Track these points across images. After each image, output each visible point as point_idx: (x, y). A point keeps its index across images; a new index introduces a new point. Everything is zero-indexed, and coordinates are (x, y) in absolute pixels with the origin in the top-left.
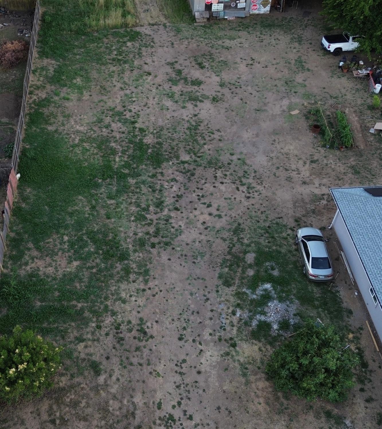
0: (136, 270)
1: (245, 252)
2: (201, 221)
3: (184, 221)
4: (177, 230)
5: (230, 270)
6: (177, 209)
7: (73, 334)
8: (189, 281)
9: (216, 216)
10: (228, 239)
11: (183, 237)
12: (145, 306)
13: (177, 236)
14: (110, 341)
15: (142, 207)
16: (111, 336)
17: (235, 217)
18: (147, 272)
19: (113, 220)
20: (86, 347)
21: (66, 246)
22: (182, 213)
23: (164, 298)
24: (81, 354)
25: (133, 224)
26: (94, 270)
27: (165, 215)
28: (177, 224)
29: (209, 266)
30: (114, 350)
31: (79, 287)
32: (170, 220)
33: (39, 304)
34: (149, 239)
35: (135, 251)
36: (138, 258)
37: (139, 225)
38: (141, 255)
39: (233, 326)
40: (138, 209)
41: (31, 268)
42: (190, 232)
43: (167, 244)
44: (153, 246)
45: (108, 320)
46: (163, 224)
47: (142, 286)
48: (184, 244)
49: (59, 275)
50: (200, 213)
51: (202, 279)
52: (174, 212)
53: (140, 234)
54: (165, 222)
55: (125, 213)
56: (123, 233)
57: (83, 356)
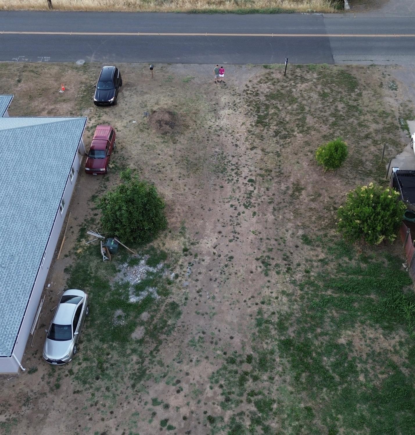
0: (271, 327)
1: (141, 342)
2: (182, 393)
3: (205, 396)
4: (217, 382)
5: (166, 322)
6: (211, 420)
7: (331, 267)
8: (214, 311)
9: (159, 404)
10: (156, 363)
11: (211, 369)
12: (263, 287)
13: (218, 372)
14: (296, 259)
15: (261, 427)
16: (295, 264)
17: (134, 399)
18: (259, 324)
19: (302, 405)
20: (317, 256)
21: (359, 365)
22: (205, 413)
23: (242, 295)
24: (321, 250)
25: (274, 396)
26: (319, 330)
27: (229, 409)
28: (215, 393)
29: (188, 328)
30: (292, 251)
31: (334, 312)
32: (223, 400)
33: (373, 296)
34: (253, 370)
35: (272, 353)
36: (269, 342)
37: (266, 394)
38: (265, 346)
39: (181, 265)
40: (266, 423)
41: (394, 338)
42: (200, 376)
43: (232, 361)
44: (249, 359)
45: (298, 276)
46: (233, 393)
47: (265, 307)
48: (211, 359)
49: (359, 326)
50: (181, 409)
51: (198, 314)
52: (216, 413)
53: (265, 377)
54: (232, 396)
55: (286, 416)
56: (288, 381)
57: (319, 249)
